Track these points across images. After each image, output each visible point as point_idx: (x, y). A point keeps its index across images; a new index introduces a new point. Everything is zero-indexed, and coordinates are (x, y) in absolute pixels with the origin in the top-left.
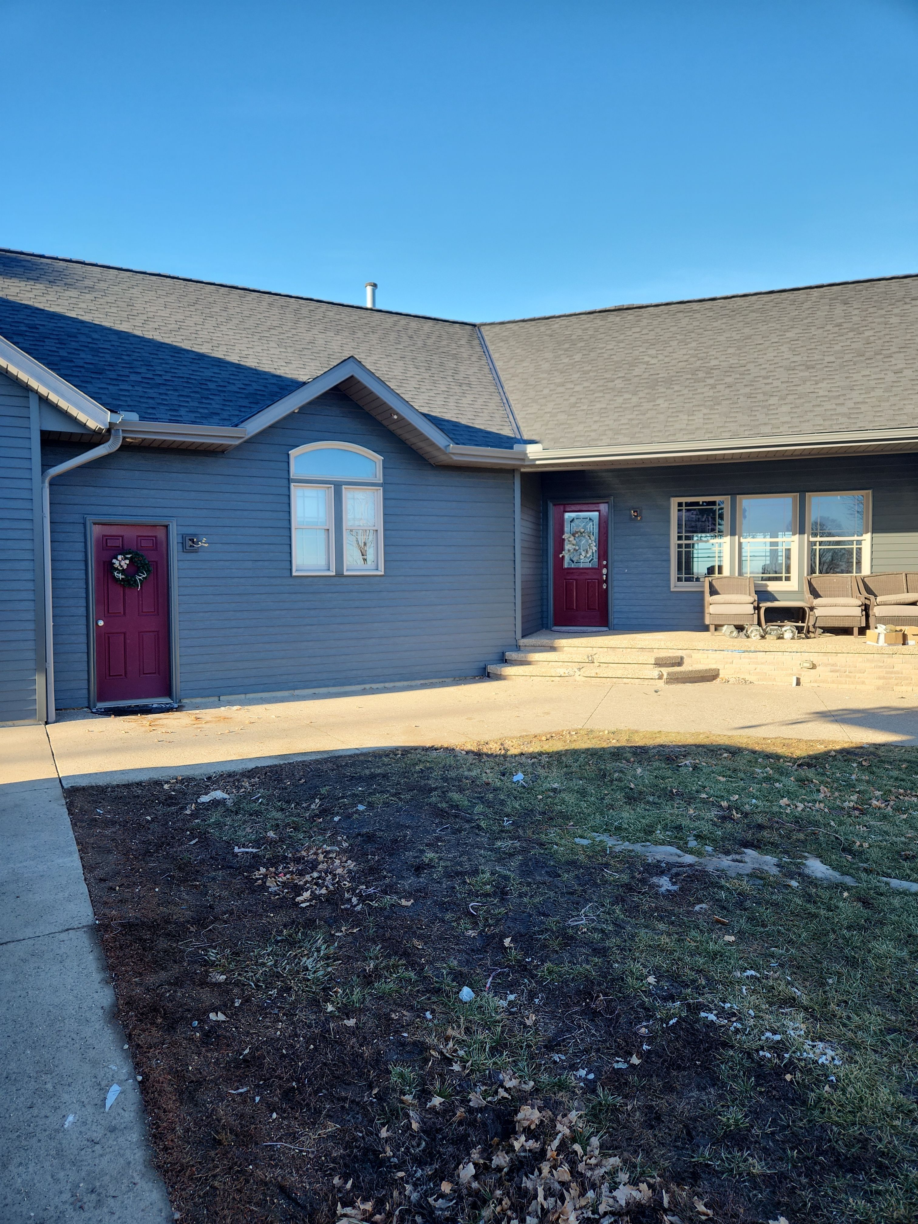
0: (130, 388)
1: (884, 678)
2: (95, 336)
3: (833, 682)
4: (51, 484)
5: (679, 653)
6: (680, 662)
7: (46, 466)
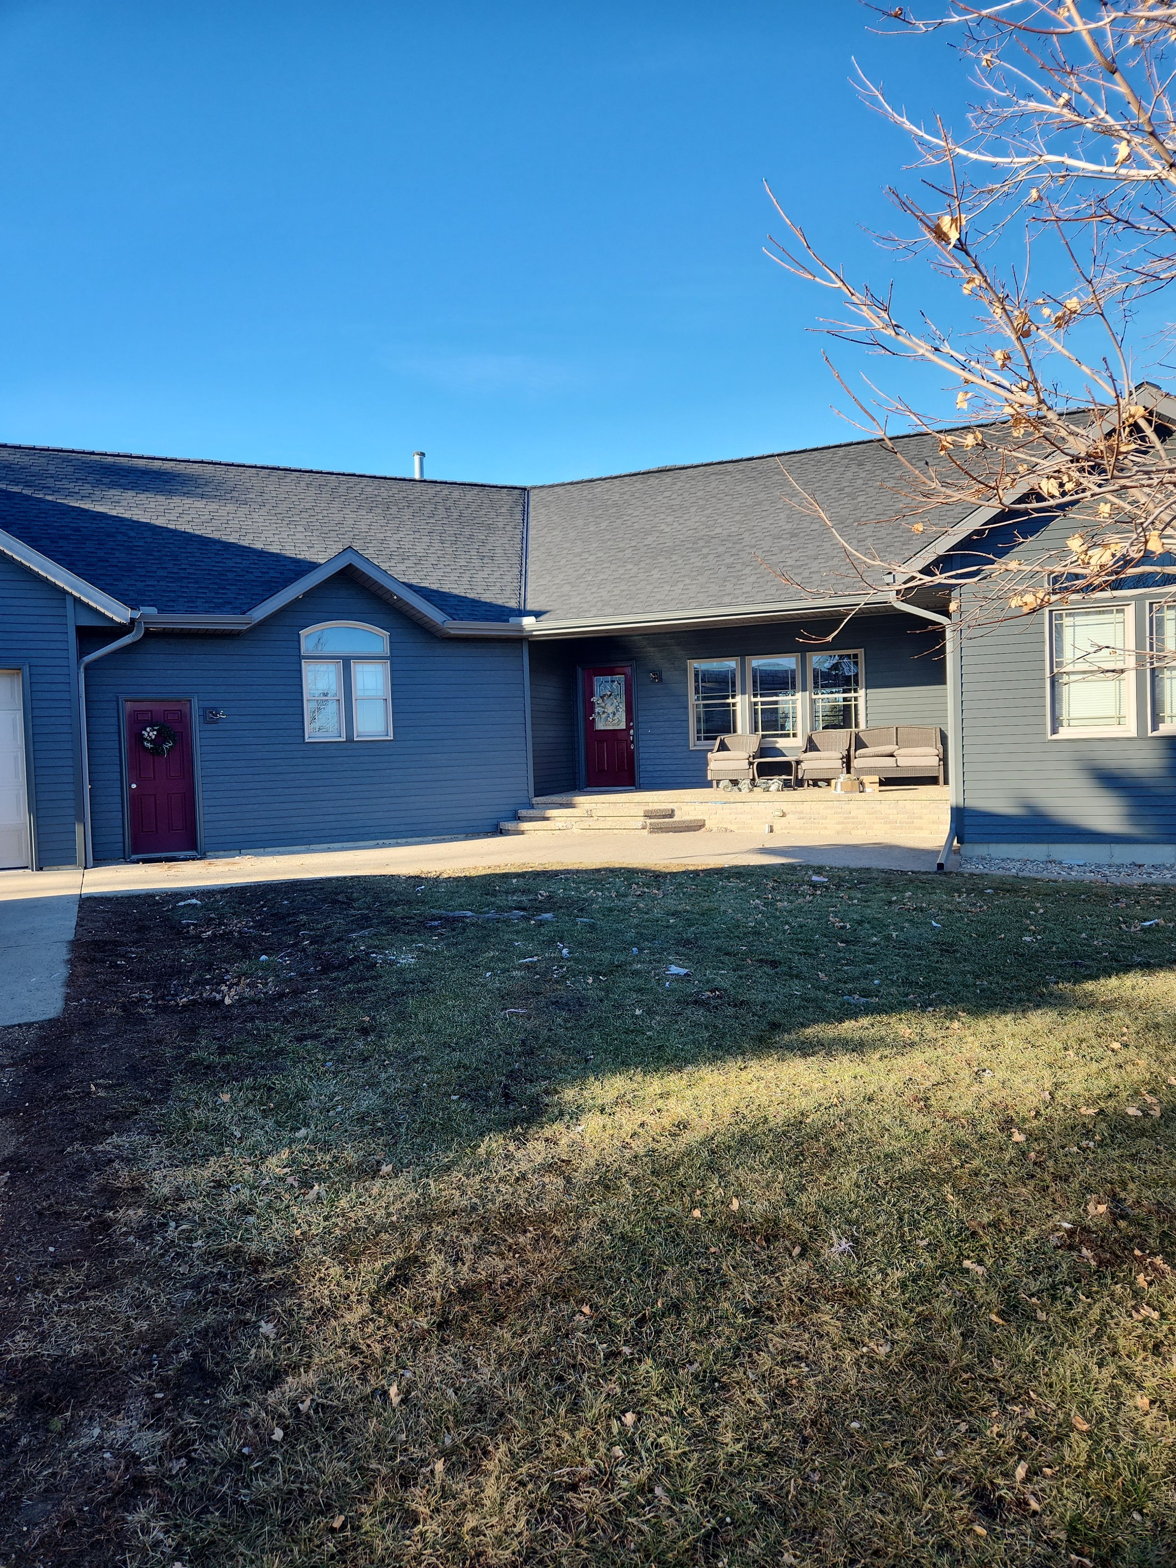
0: (155, 583)
1: (842, 823)
2: (132, 534)
3: (800, 828)
4: (86, 669)
5: (671, 806)
6: (671, 814)
7: (82, 653)
